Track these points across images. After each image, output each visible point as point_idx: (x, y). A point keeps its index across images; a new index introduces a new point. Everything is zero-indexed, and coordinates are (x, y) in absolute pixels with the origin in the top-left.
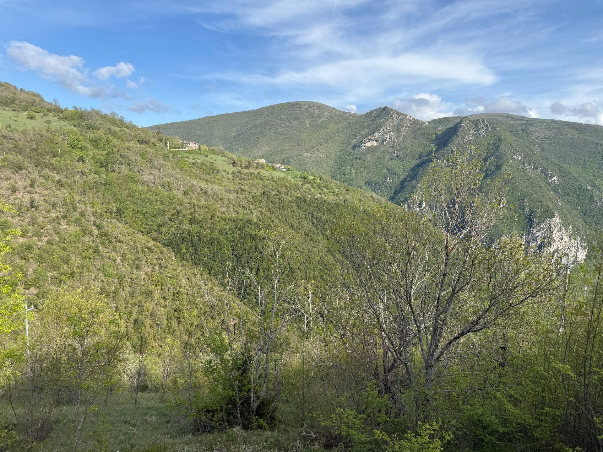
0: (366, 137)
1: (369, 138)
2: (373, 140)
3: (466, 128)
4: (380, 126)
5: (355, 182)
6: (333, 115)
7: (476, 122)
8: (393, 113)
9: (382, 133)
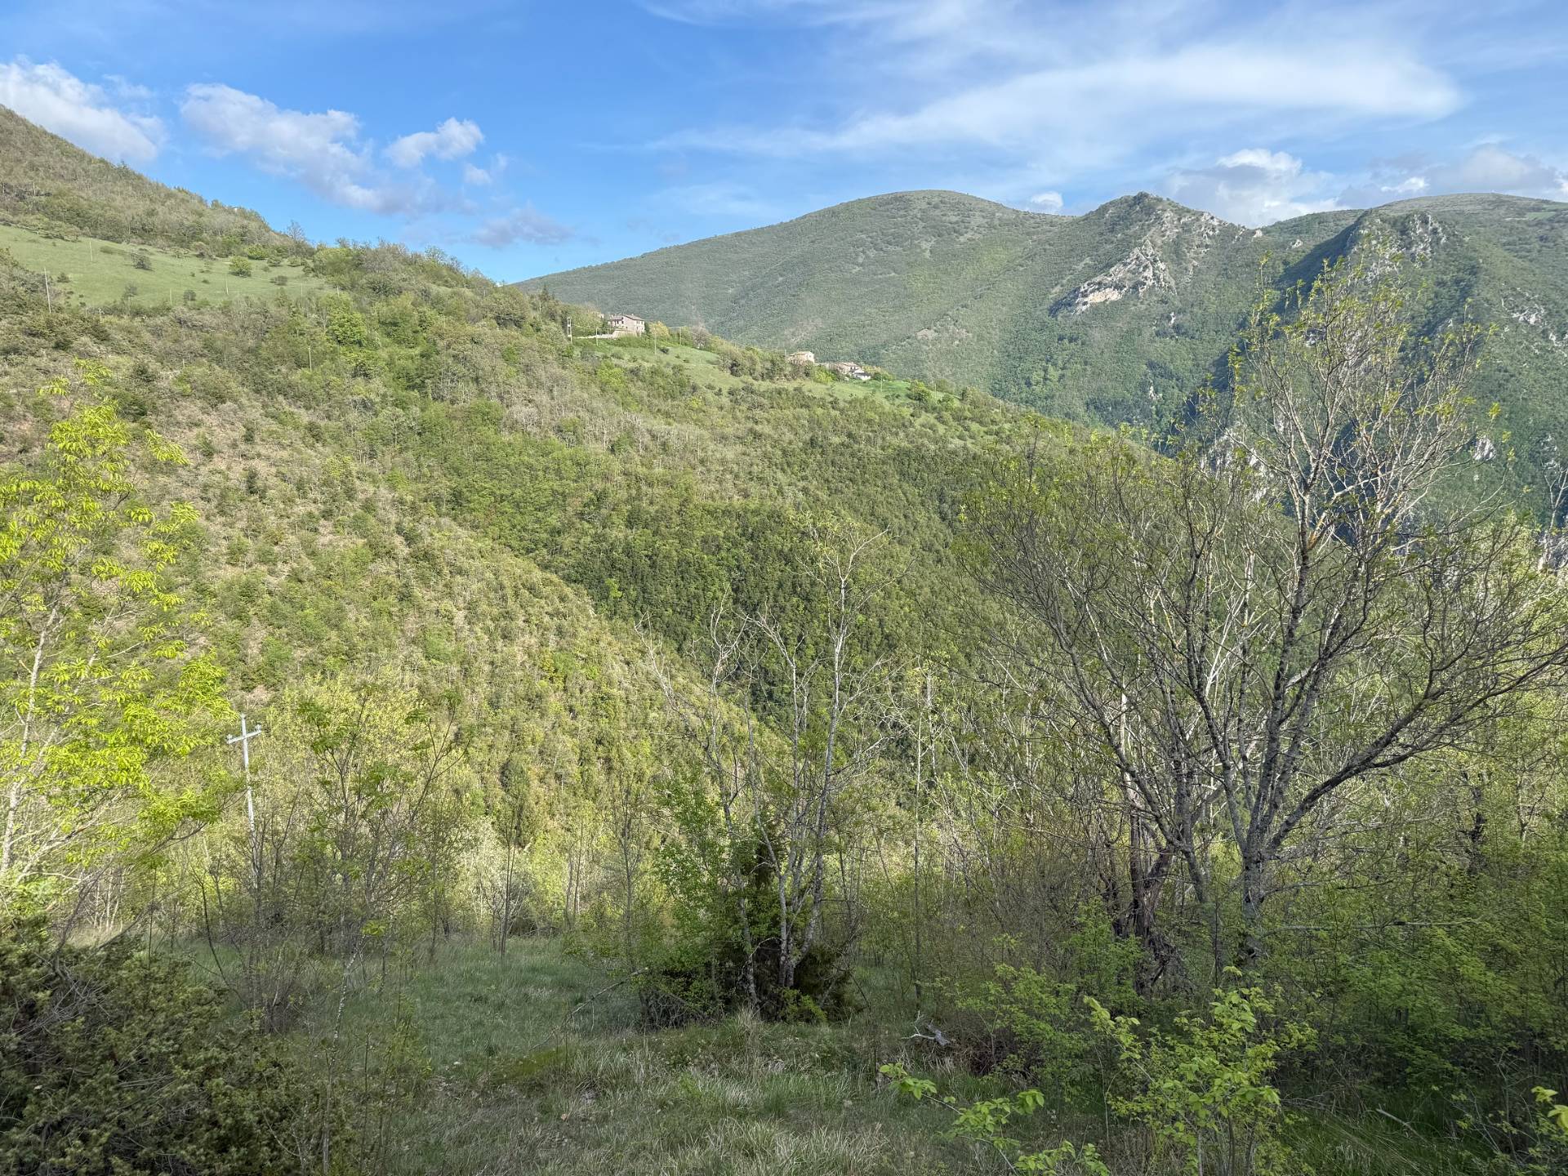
0: (1090, 278)
1: (1097, 279)
2: (1107, 286)
3: (1374, 242)
4: (1126, 246)
5: (1057, 402)
6: (996, 222)
7: (1400, 224)
8: (1164, 210)
9: (1132, 266)
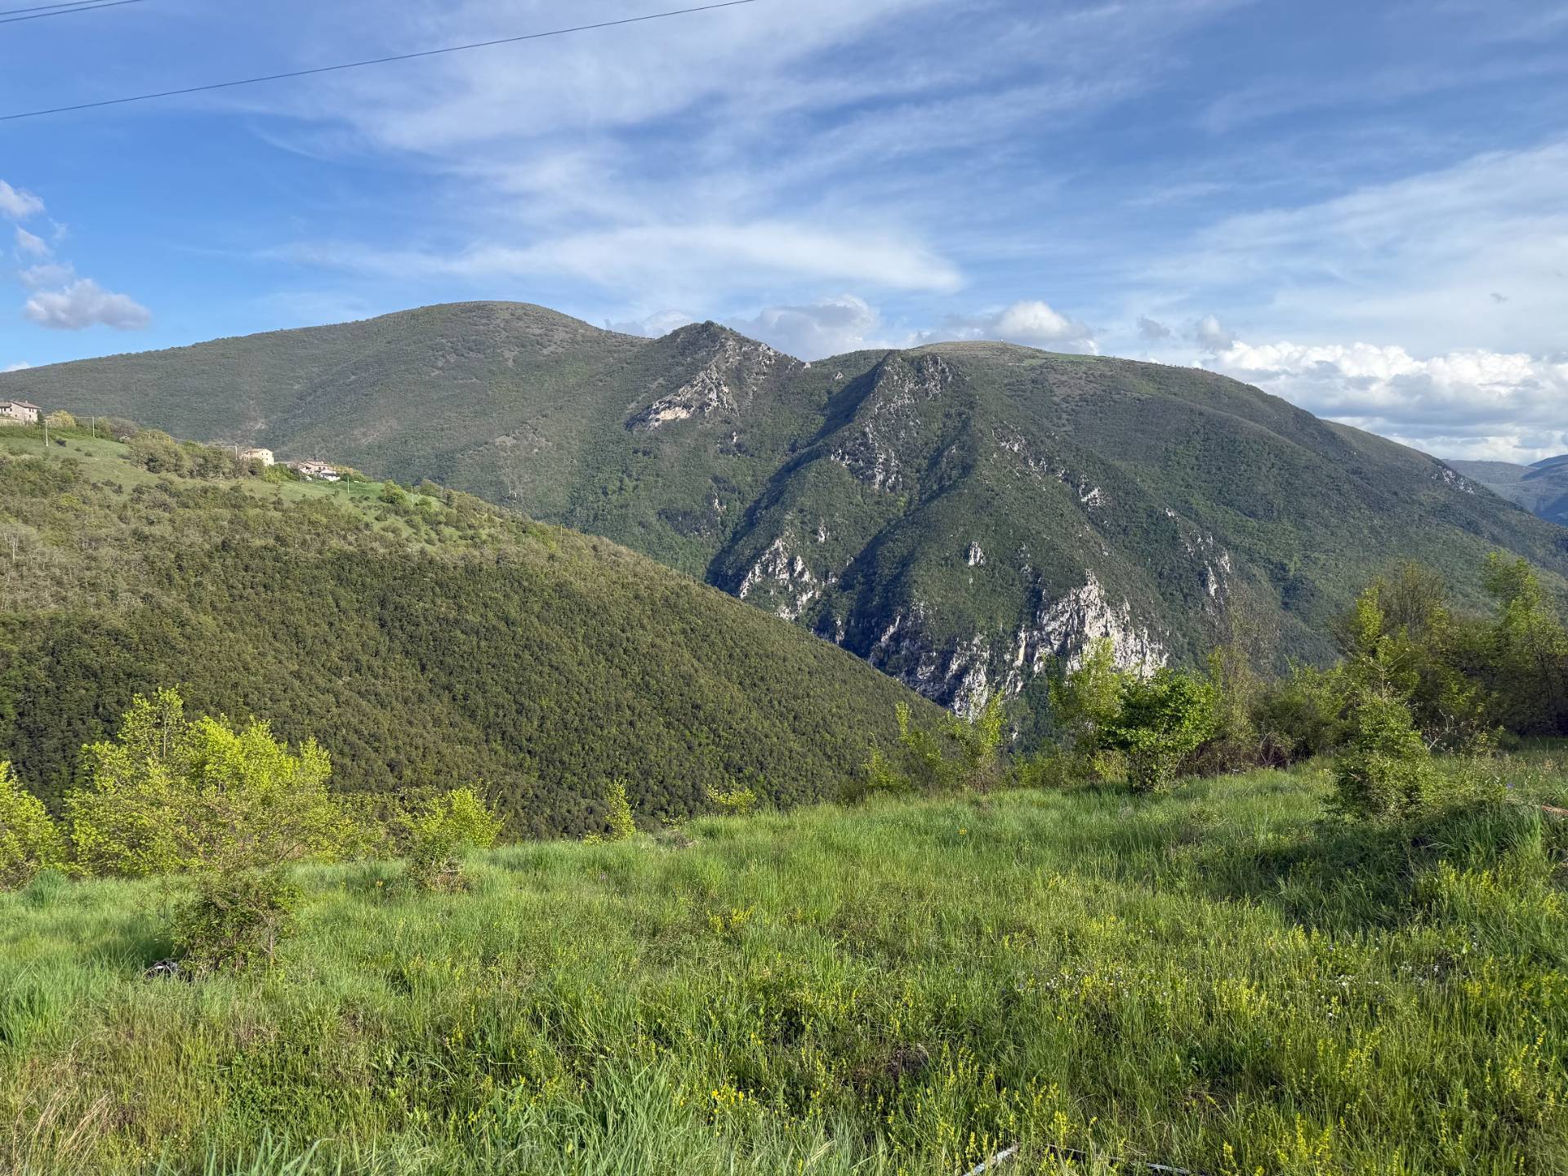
0: (662, 396)
1: (668, 398)
2: (676, 405)
3: (896, 378)
4: (693, 370)
5: (631, 511)
6: (579, 338)
7: (917, 363)
8: (727, 339)
9: (699, 388)
